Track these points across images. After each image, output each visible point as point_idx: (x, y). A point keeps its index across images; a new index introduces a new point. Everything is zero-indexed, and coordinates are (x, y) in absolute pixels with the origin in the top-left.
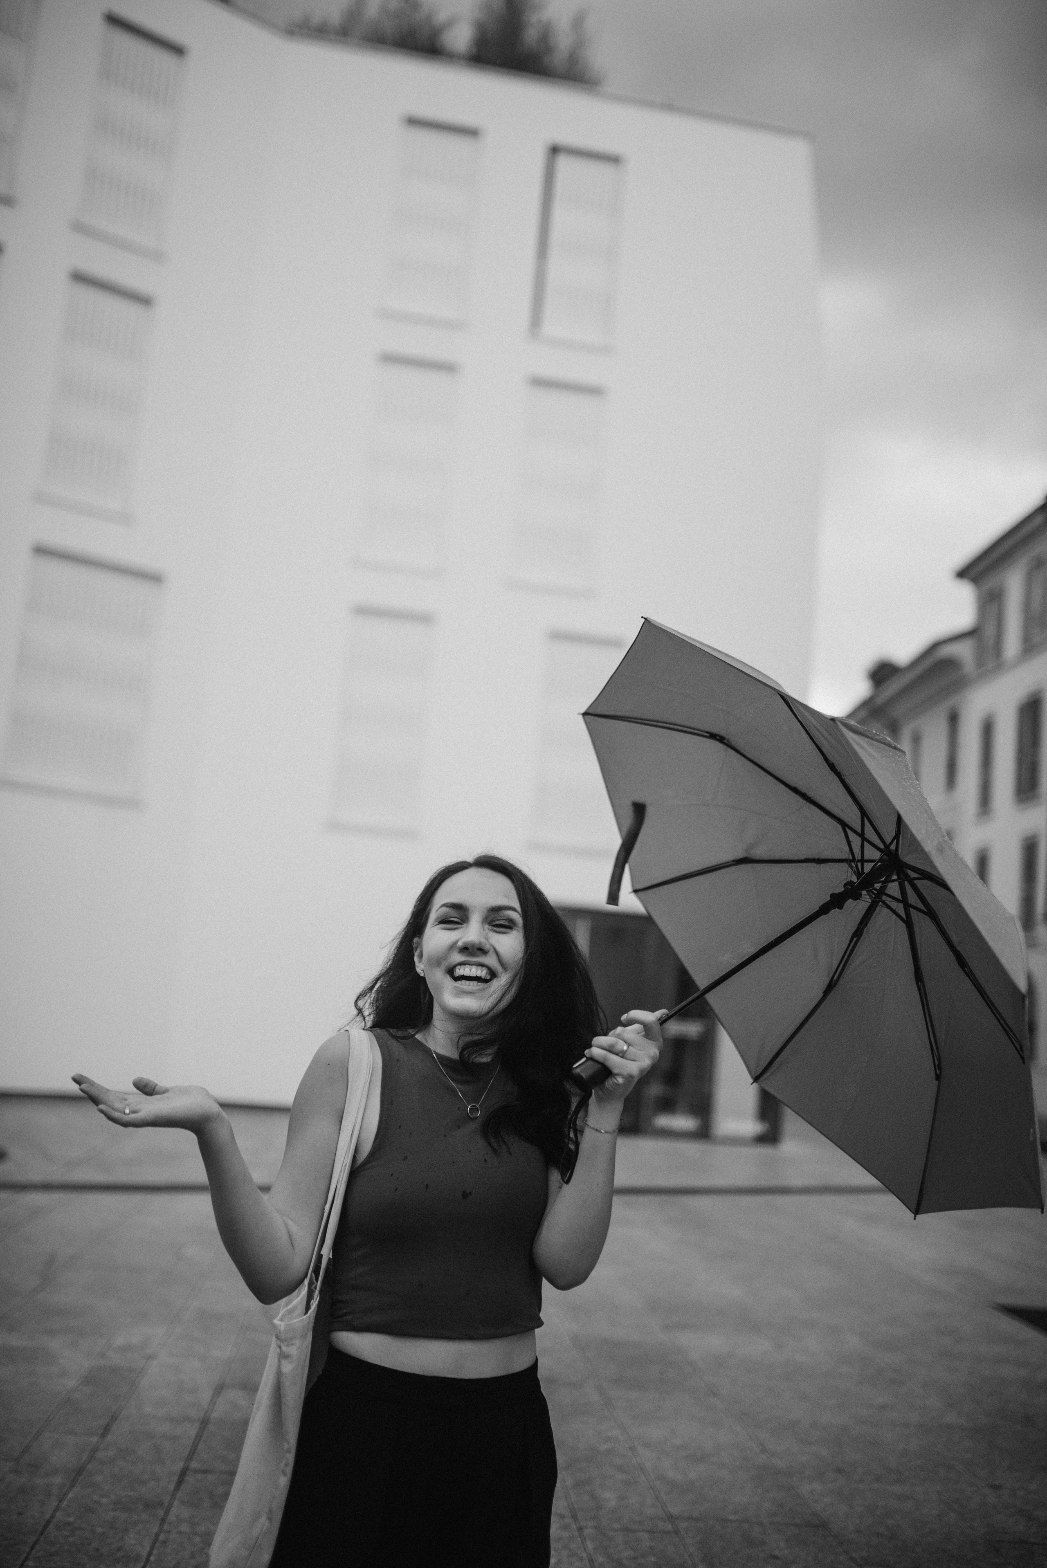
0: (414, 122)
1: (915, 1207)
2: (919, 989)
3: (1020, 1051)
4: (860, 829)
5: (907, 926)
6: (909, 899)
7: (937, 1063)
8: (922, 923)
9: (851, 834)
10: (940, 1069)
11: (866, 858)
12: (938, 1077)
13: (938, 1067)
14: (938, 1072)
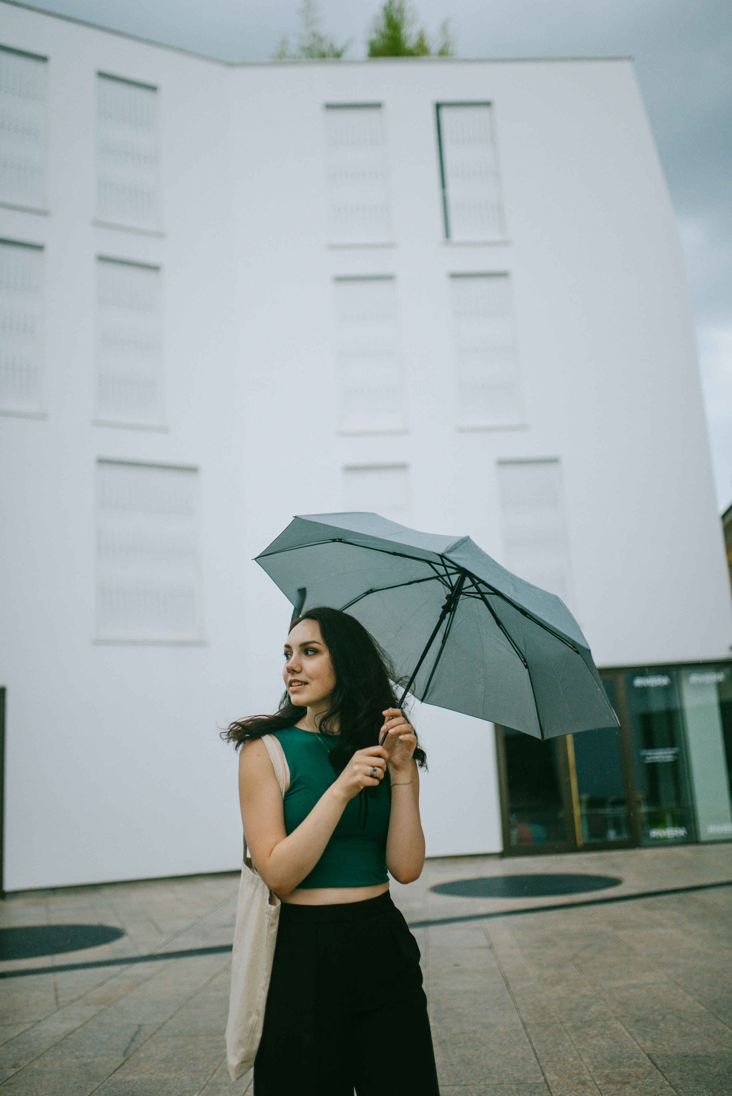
0: (330, 107)
1: (541, 736)
2: (501, 629)
3: (573, 648)
4: (441, 562)
5: (483, 601)
6: (481, 590)
7: (523, 660)
8: (492, 599)
9: (436, 567)
10: (526, 662)
11: (450, 576)
12: (526, 667)
13: (524, 661)
14: (525, 664)
